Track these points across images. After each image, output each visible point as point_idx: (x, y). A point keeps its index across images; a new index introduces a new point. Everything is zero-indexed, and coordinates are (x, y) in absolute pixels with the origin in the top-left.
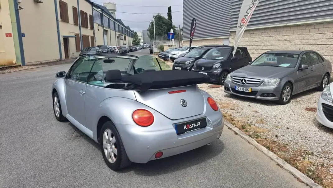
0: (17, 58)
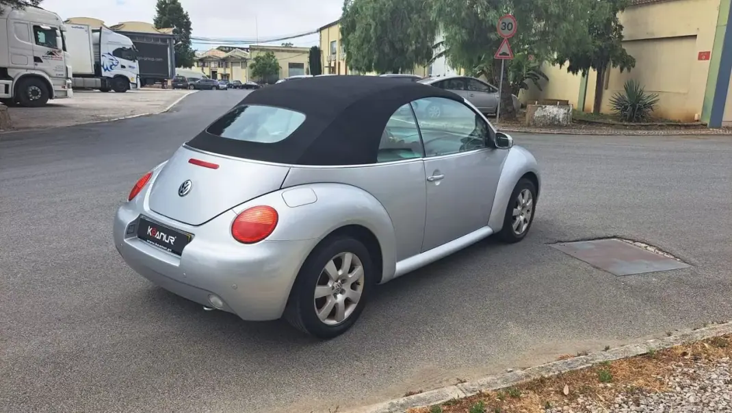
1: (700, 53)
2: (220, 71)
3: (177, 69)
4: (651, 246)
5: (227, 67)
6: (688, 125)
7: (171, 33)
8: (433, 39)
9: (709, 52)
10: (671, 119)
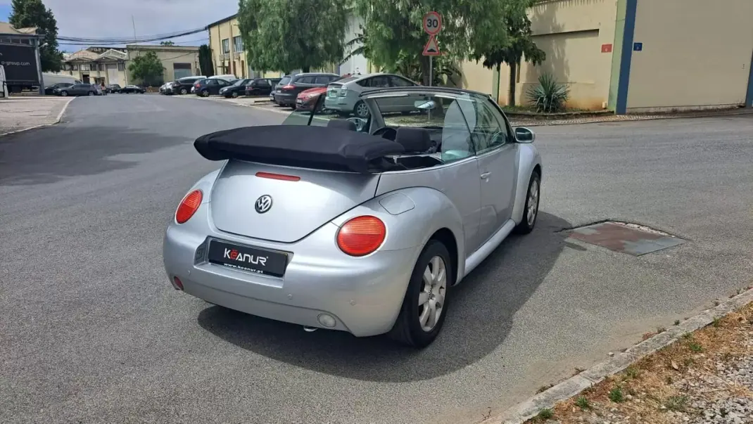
0: (611, 97)
1: (603, 46)
2: (93, 75)
3: (43, 73)
4: (642, 226)
5: (101, 69)
6: (597, 113)
7: (34, 34)
8: (342, 37)
9: (611, 45)
10: (581, 108)
